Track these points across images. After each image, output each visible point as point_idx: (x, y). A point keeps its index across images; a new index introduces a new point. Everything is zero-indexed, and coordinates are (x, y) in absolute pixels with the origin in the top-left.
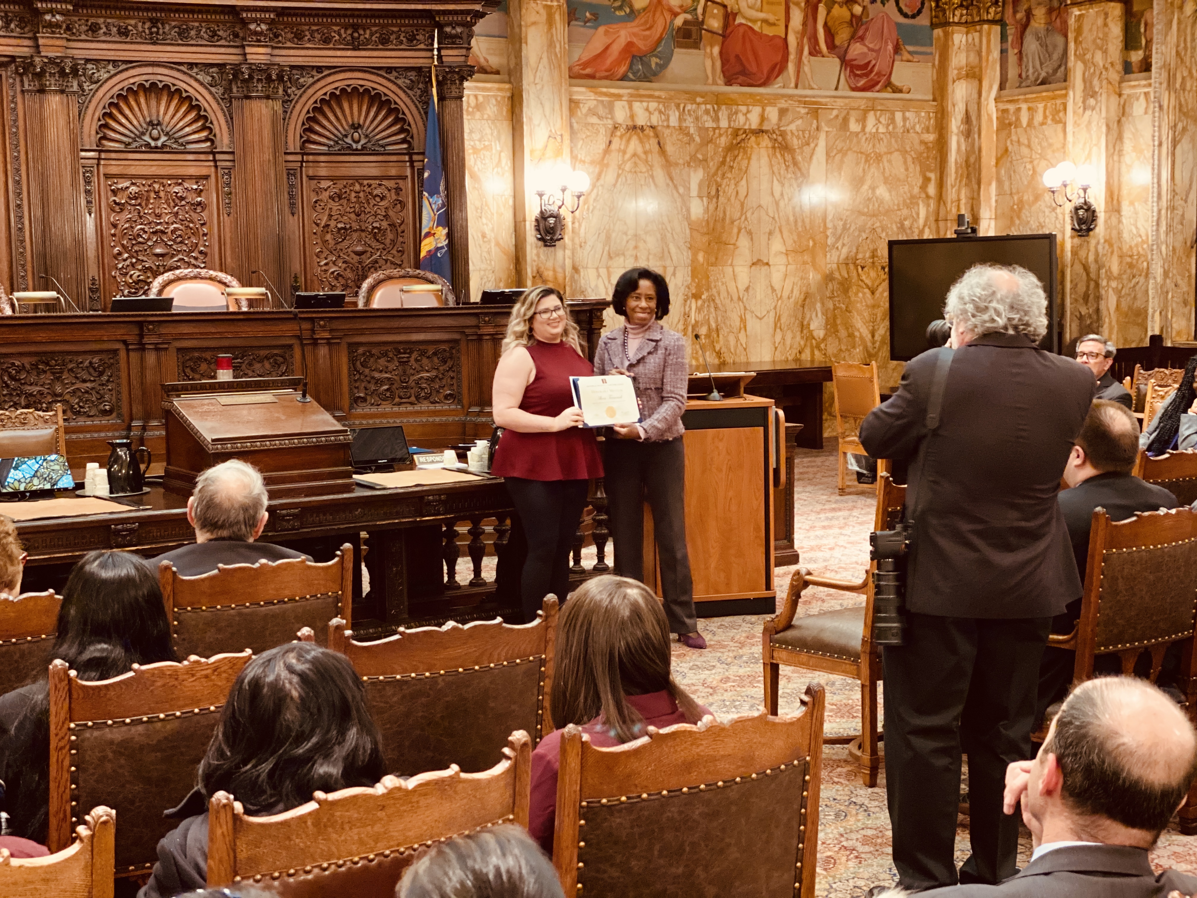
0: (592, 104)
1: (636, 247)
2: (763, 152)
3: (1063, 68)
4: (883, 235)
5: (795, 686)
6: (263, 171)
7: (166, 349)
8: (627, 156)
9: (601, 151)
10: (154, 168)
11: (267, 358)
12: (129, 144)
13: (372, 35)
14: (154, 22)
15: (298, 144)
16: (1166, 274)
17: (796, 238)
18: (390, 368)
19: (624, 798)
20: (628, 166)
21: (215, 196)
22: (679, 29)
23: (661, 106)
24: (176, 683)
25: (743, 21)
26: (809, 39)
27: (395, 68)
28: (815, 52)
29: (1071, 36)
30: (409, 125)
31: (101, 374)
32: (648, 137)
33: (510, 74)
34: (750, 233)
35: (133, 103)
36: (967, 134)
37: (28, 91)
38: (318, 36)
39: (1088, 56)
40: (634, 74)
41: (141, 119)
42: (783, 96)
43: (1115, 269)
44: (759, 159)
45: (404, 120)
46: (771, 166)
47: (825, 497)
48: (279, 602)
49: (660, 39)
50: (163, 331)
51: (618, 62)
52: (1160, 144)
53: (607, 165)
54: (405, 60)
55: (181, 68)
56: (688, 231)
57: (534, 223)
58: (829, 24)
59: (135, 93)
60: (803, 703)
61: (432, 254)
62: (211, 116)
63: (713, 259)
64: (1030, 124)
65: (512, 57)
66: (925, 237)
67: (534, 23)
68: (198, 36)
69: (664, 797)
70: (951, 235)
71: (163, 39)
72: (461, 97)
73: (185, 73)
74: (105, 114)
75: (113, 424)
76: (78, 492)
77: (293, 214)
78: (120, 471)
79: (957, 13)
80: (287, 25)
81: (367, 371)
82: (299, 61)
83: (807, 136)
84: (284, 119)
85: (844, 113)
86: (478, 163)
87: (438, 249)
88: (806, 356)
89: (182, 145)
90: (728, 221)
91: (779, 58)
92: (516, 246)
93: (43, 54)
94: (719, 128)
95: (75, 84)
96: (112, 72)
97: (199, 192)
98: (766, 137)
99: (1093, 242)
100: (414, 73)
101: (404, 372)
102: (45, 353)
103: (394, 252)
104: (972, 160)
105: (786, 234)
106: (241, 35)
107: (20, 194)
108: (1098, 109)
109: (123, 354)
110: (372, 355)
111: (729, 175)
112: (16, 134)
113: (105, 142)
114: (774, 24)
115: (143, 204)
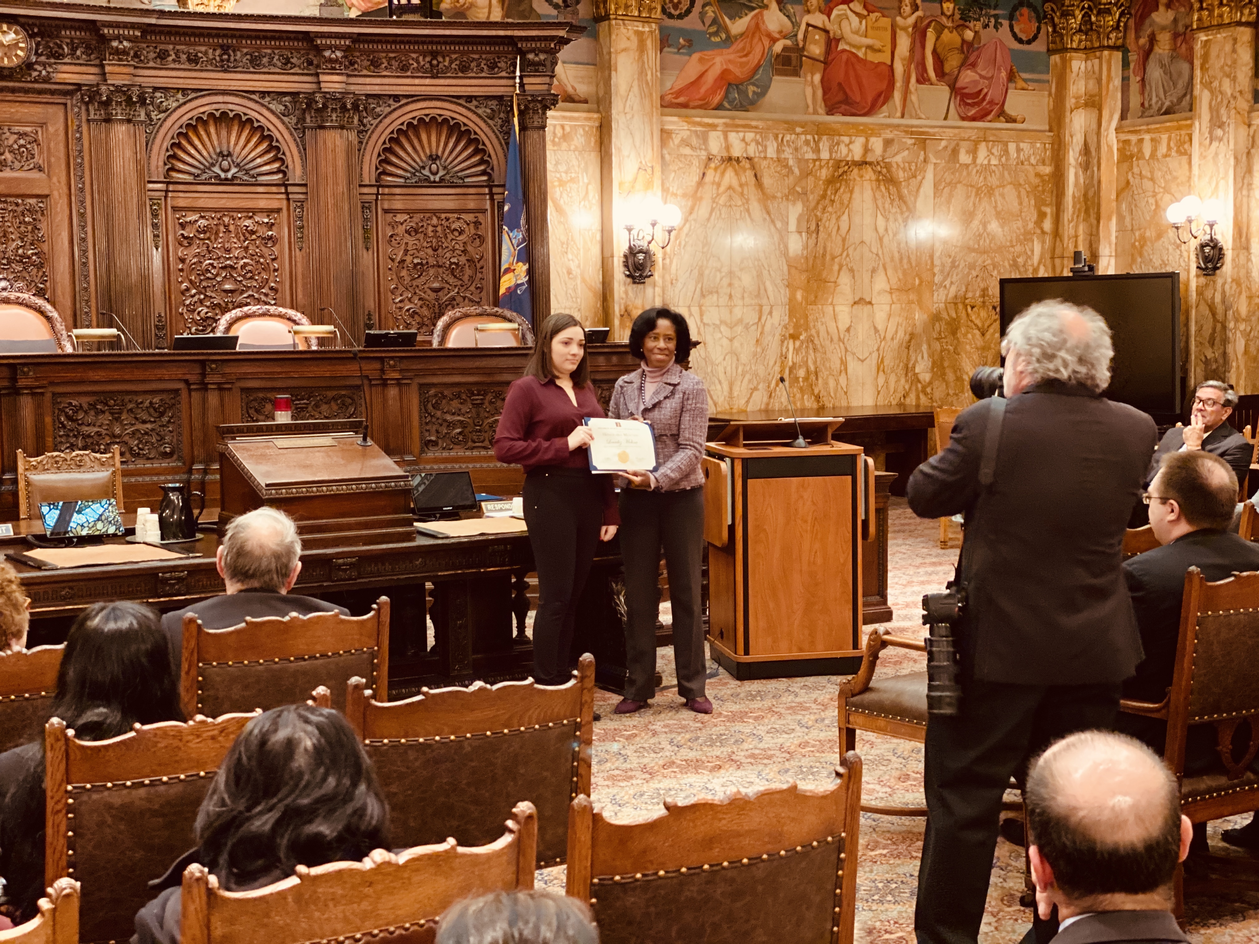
0: (685, 134)
1: (730, 285)
2: (867, 185)
3: (1188, 97)
4: (995, 273)
5: (878, 752)
6: (336, 205)
7: (230, 389)
8: (722, 189)
9: (694, 184)
10: (223, 201)
11: (334, 399)
12: (198, 176)
13: (451, 62)
14: (225, 49)
15: (374, 176)
17: (901, 277)
18: (463, 411)
19: (639, 876)
20: (722, 200)
21: (286, 230)
22: (778, 56)
23: (758, 137)
24: (180, 744)
25: (847, 47)
26: (917, 68)
27: (476, 97)
28: (923, 79)
29: (1197, 63)
30: (489, 156)
31: (162, 414)
32: (745, 170)
33: (598, 102)
34: (851, 270)
35: (202, 133)
36: (1086, 166)
37: (94, 120)
38: (395, 64)
39: (1216, 84)
40: (729, 102)
41: (211, 149)
42: (888, 126)
43: (1243, 310)
44: (862, 193)
45: (484, 151)
46: (875, 199)
47: (925, 550)
48: (310, 658)
49: (758, 67)
50: (227, 370)
51: (713, 91)
53: (701, 199)
54: (486, 89)
55: (253, 96)
56: (785, 268)
57: (622, 259)
58: (939, 50)
59: (205, 123)
60: (838, 774)
61: (511, 291)
62: (284, 147)
63: (812, 297)
64: (1153, 155)
65: (601, 85)
66: (1040, 275)
67: (624, 50)
68: (270, 63)
69: (682, 874)
70: (1067, 273)
71: (234, 67)
72: (543, 127)
73: (257, 102)
74: (173, 145)
75: (173, 468)
76: (129, 538)
77: (367, 249)
78: (172, 516)
79: (1076, 38)
80: (363, 52)
81: (439, 414)
82: (376, 90)
83: (913, 168)
84: (359, 150)
85: (953, 144)
86: (565, 195)
87: (518, 286)
88: (911, 401)
89: (253, 177)
90: (828, 257)
91: (884, 86)
92: (604, 283)
93: (109, 82)
94: (820, 160)
95: (143, 114)
96: (181, 101)
97: (270, 226)
98: (870, 169)
99: (1220, 281)
100: (495, 102)
101: (478, 415)
102: (103, 392)
103: (472, 288)
104: (1091, 194)
105: (890, 272)
106: (315, 62)
107: (83, 227)
108: (1225, 140)
109: (184, 394)
110: (444, 397)
111: (830, 209)
112: (81, 165)
113: (174, 174)
114: (879, 51)
115: (213, 238)
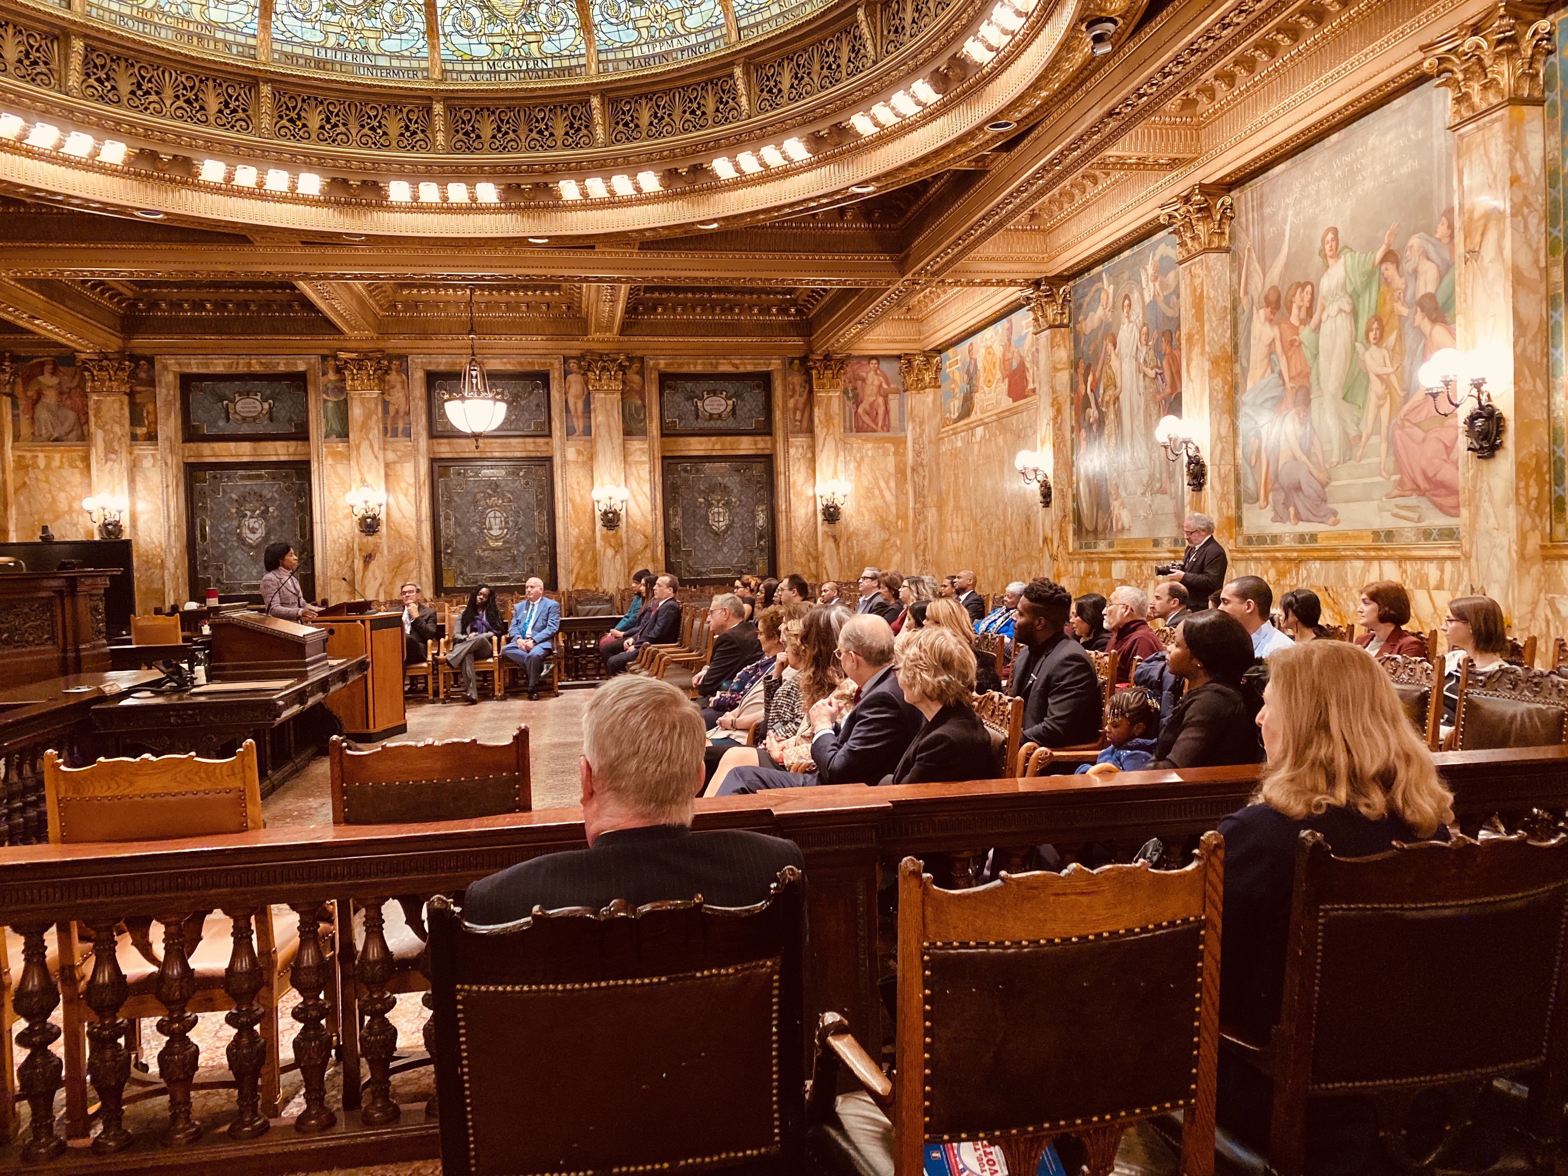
16: (176, 567)
29: (91, 412)
52: (167, 486)
64: (48, 466)
108: (118, 461)
